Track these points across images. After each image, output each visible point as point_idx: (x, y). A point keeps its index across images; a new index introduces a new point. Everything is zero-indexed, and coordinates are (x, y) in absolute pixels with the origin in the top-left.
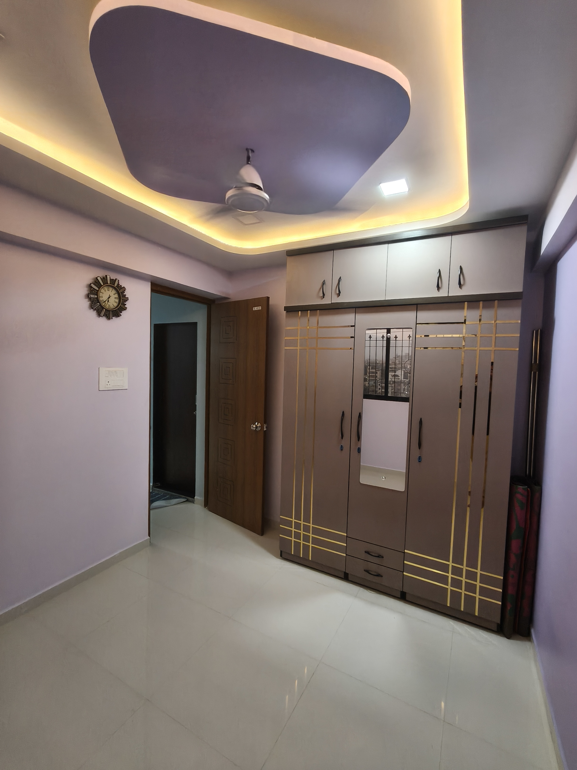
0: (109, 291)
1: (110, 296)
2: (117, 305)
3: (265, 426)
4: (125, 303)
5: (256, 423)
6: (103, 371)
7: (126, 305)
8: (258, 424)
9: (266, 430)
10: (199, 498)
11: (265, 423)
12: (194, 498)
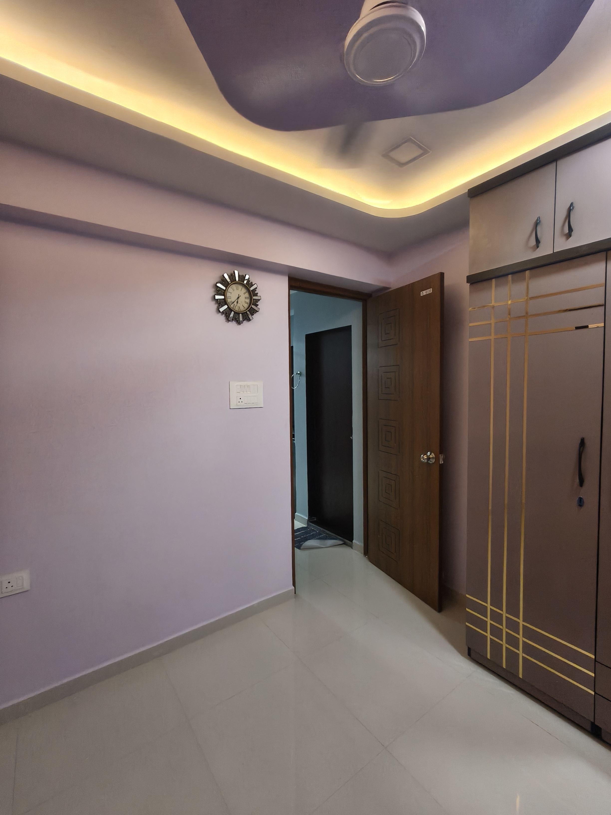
0: (238, 289)
1: (239, 296)
2: (248, 306)
3: (441, 457)
4: (257, 303)
5: (429, 453)
6: (235, 385)
7: (259, 306)
8: (430, 454)
9: (443, 463)
10: (358, 543)
11: (441, 453)
12: (352, 542)
